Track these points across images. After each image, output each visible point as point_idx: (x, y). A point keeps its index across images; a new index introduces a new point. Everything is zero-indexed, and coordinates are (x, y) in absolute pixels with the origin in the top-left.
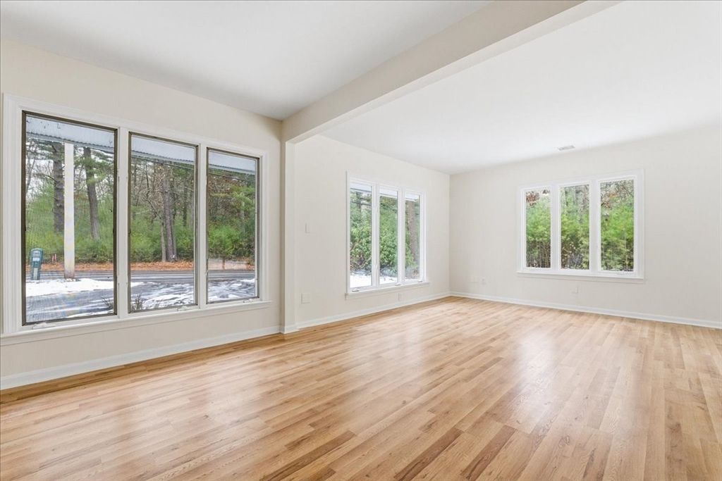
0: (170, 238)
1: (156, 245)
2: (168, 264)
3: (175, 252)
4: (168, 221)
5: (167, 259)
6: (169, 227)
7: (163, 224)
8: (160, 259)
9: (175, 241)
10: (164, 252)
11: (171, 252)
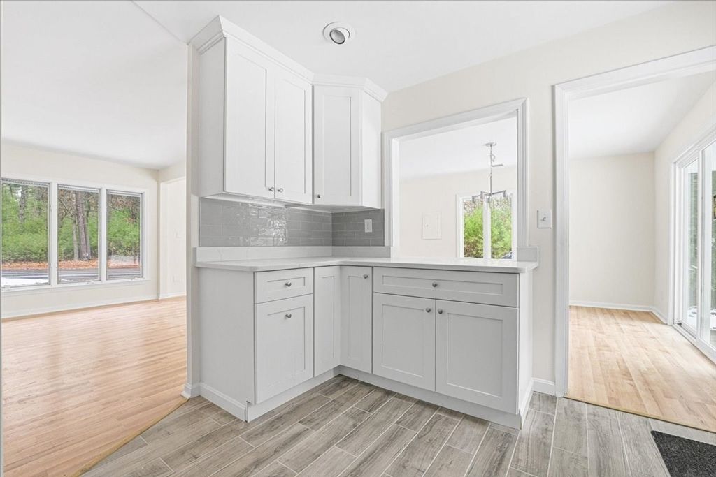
0: (83, 236)
1: (67, 244)
2: (80, 262)
3: (89, 250)
4: (81, 219)
5: (80, 257)
6: (81, 225)
7: (75, 222)
8: (72, 258)
9: (88, 239)
10: (76, 251)
11: (83, 250)
